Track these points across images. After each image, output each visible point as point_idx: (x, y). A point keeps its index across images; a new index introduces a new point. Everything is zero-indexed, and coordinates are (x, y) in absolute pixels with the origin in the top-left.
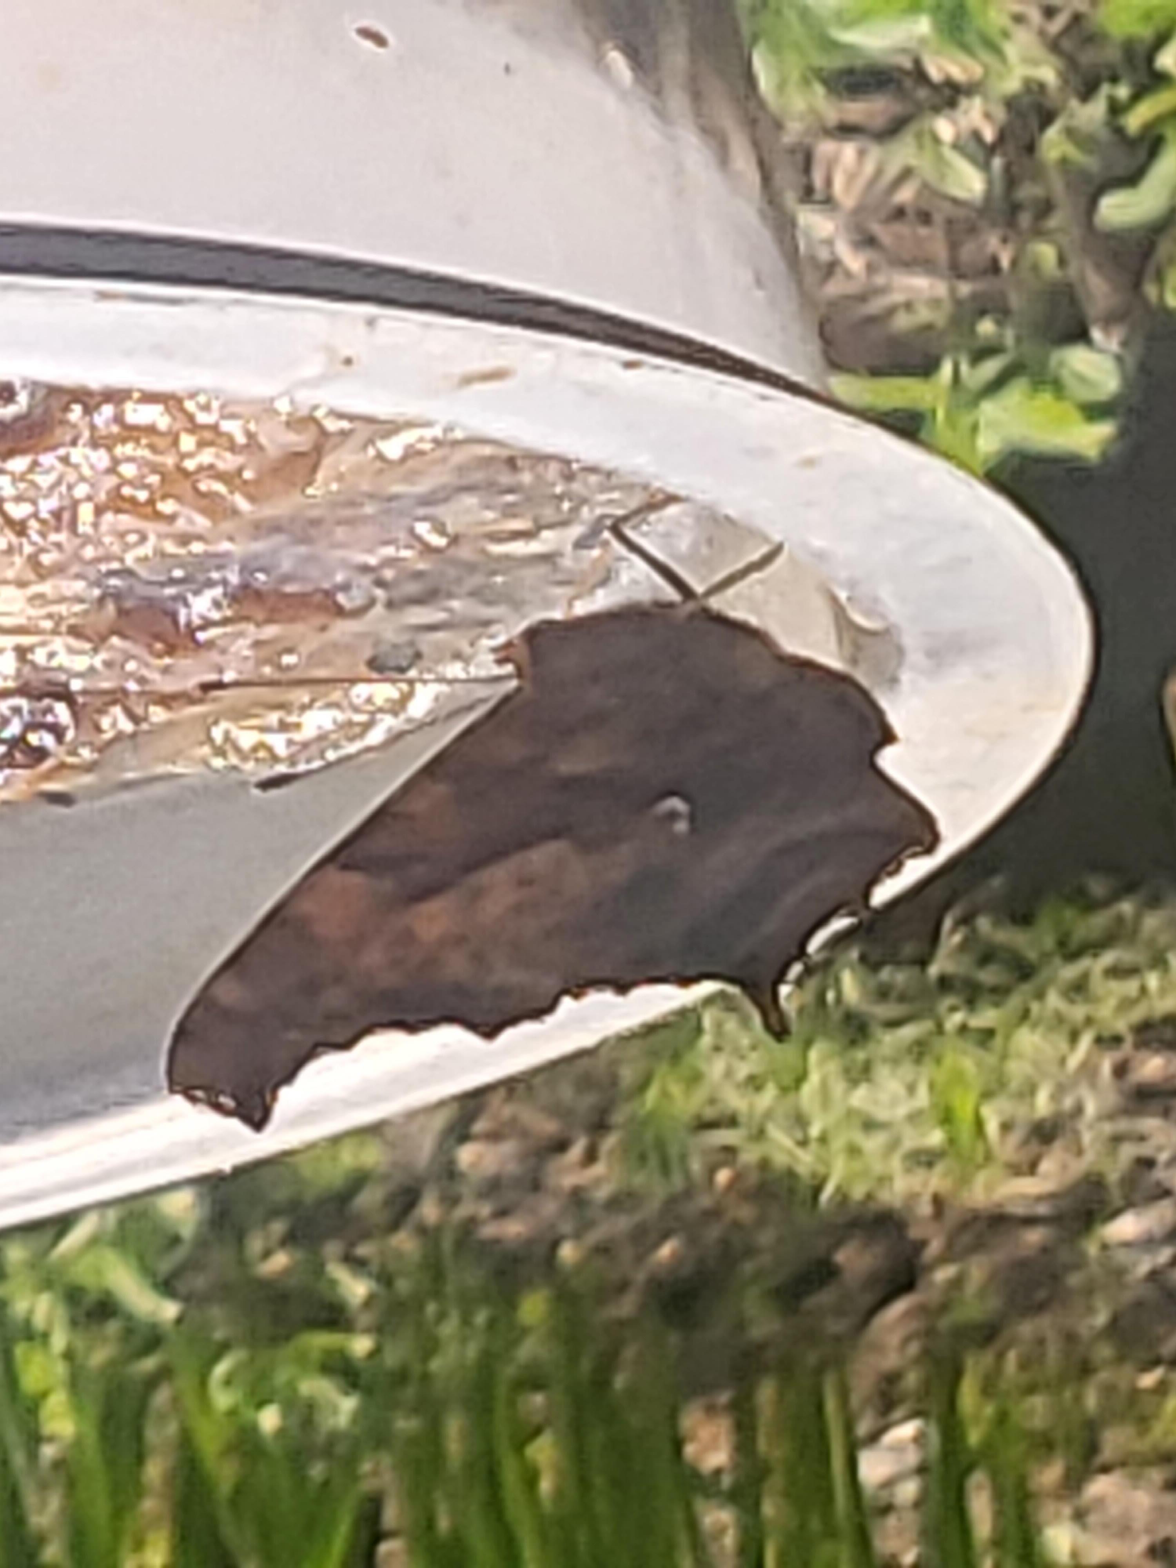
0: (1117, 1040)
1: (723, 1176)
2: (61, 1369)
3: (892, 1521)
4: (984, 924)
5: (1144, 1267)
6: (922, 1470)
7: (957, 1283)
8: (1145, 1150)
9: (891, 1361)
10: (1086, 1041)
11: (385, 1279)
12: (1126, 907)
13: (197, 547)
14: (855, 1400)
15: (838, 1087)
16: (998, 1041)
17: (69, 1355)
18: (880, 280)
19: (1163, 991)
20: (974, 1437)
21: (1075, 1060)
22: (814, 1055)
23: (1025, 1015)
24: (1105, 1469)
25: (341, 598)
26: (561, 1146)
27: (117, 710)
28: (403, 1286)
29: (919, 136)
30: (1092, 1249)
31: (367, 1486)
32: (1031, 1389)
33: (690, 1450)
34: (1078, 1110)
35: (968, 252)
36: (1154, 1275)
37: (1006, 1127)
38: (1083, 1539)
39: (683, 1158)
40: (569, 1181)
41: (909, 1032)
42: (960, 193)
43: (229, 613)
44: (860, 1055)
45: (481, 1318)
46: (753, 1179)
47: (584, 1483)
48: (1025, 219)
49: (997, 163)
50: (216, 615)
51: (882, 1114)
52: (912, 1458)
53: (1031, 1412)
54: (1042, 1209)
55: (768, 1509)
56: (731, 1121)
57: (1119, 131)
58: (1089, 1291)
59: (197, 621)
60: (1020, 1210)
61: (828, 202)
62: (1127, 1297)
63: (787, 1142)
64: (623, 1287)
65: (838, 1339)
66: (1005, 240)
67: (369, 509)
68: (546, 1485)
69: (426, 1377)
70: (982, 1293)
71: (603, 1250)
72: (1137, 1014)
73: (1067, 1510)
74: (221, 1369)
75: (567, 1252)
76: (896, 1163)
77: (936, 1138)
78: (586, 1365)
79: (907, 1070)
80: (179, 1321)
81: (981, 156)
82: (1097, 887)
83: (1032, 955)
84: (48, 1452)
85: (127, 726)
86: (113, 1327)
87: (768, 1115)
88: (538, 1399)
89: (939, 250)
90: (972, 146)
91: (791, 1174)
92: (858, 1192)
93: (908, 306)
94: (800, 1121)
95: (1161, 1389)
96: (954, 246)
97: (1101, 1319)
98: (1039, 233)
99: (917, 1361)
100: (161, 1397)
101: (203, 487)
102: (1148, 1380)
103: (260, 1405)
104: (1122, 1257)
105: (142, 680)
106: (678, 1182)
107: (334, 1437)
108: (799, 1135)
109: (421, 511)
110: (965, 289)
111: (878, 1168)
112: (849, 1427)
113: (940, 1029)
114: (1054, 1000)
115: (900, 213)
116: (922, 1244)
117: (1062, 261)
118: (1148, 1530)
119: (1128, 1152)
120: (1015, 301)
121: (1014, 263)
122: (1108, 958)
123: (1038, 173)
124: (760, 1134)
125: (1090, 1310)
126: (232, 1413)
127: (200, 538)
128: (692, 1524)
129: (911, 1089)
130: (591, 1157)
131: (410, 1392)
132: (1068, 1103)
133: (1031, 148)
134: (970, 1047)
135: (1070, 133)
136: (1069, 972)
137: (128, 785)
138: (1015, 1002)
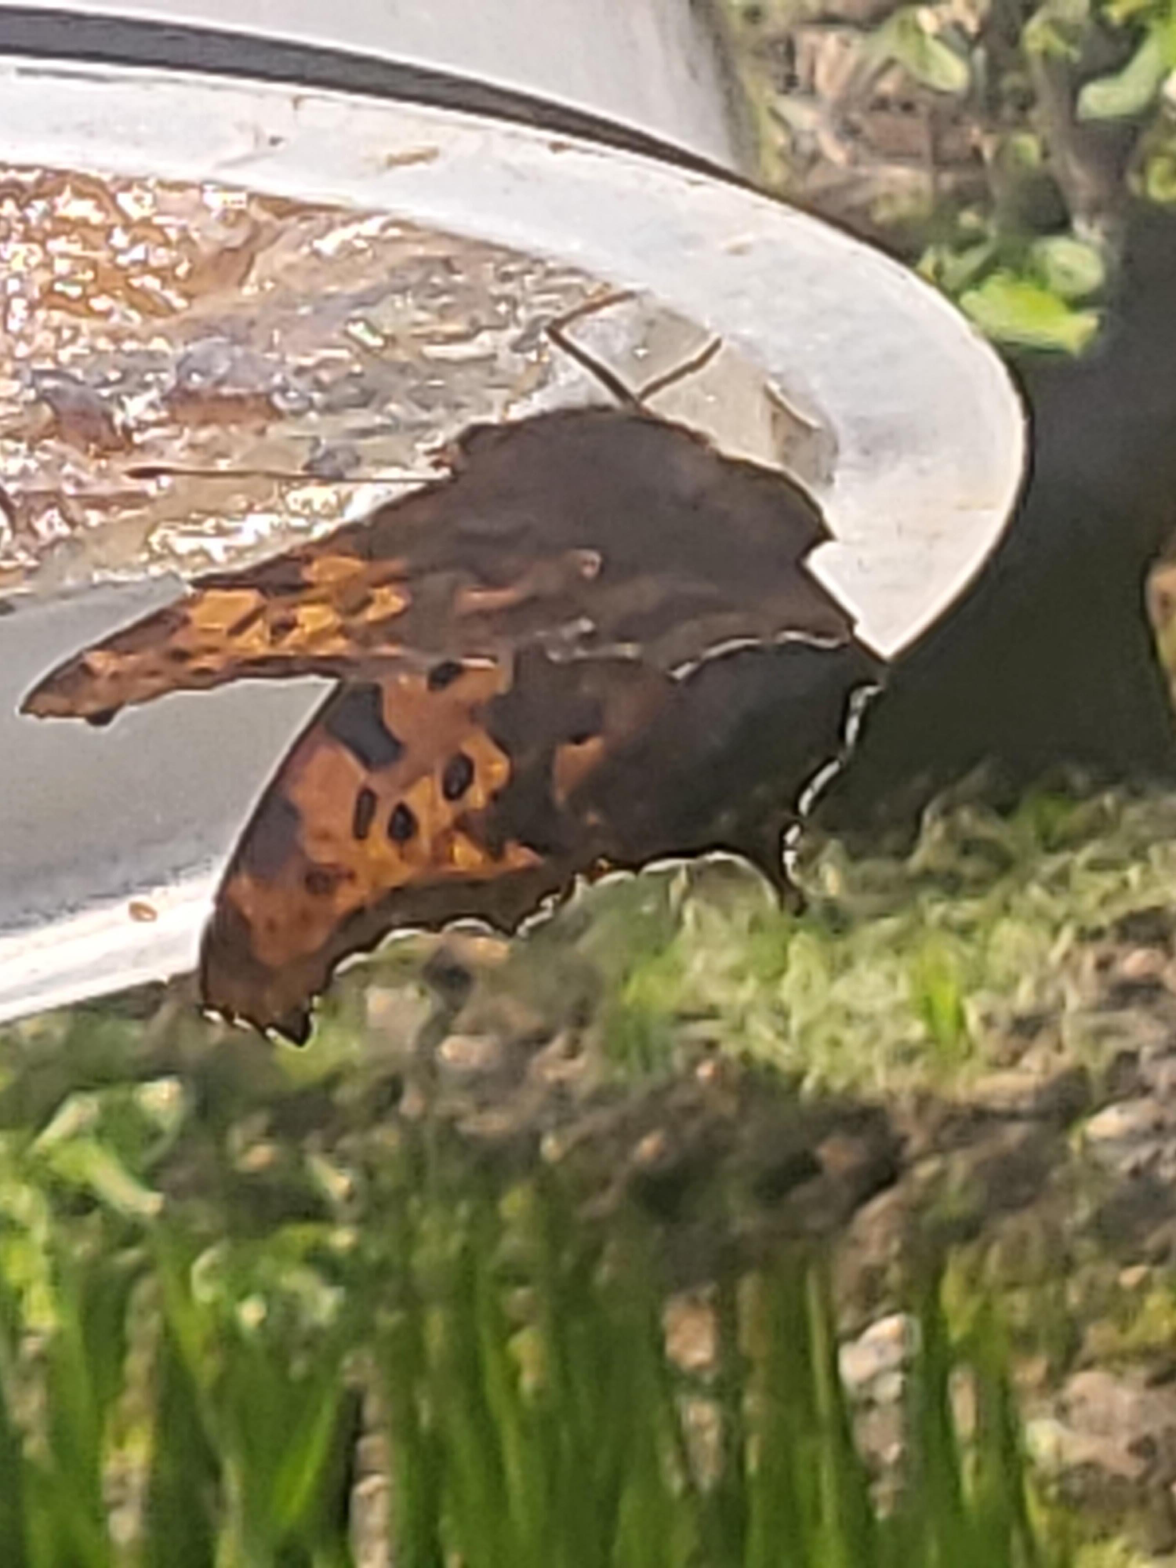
0: (1098, 934)
1: (705, 1071)
2: (42, 1263)
3: (874, 1417)
4: (965, 816)
5: (1126, 1165)
6: (905, 1367)
7: (941, 1177)
8: (1127, 1044)
9: (872, 1256)
10: (1067, 935)
11: (370, 1173)
12: (1108, 800)
13: (129, 345)
14: (838, 1296)
15: (820, 977)
16: (978, 935)
17: (50, 1249)
18: (863, 171)
19: (1146, 886)
20: (956, 1332)
21: (1055, 954)
22: (794, 948)
23: (1006, 909)
24: (1088, 1365)
25: (278, 401)
26: (542, 1039)
27: (53, 514)
28: (387, 1180)
29: (903, 24)
30: (1075, 1144)
31: (349, 1380)
32: (1012, 1286)
33: (673, 1346)
34: (1061, 1002)
35: (951, 144)
36: (1136, 1172)
37: (988, 1021)
38: (1067, 1435)
39: (666, 1051)
40: (551, 1075)
41: (889, 925)
42: (944, 86)
43: (164, 414)
44: (841, 947)
45: (463, 1210)
46: (736, 1071)
47: (566, 1380)
48: (1008, 112)
49: (980, 54)
50: (151, 416)
51: (862, 1006)
52: (895, 1355)
53: (1012, 1309)
54: (1025, 1105)
55: (751, 1403)
56: (712, 1013)
57: (1101, 22)
58: (1071, 1186)
59: (132, 424)
60: (999, 1105)
61: (811, 91)
62: (1110, 1192)
63: (768, 1035)
64: (605, 1183)
65: (820, 1236)
66: (989, 131)
67: (304, 310)
68: (528, 1381)
69: (407, 1272)
70: (965, 1188)
71: (586, 1143)
72: (1120, 909)
73: (1049, 1406)
74: (203, 1262)
75: (550, 1147)
76: (877, 1055)
77: (917, 1030)
78: (568, 1259)
79: (888, 964)
80: (162, 1215)
81: (964, 46)
82: (1079, 779)
83: (1012, 847)
84: (30, 1346)
85: (64, 530)
86: (94, 1219)
87: (750, 1007)
88: (521, 1293)
89: (923, 143)
90: (954, 36)
91: (771, 1069)
92: (838, 1083)
93: (889, 198)
94: (782, 1012)
95: (1144, 1286)
96: (936, 139)
97: (1083, 1212)
98: (1022, 124)
99: (899, 1257)
100: (143, 1290)
101: (136, 282)
102: (1130, 1277)
103: (243, 1296)
104: (1105, 1153)
105: (79, 484)
106: (659, 1076)
107: (317, 1332)
108: (780, 1026)
109: (357, 313)
110: (948, 180)
111: (860, 1060)
112: (830, 1323)
113: (921, 921)
114: (1036, 892)
115: (882, 104)
116: (904, 1140)
117: (1045, 154)
118: (1131, 1426)
119: (1112, 1046)
120: (997, 191)
121: (999, 153)
122: (1090, 851)
123: (1022, 65)
124: (740, 1028)
125: (1072, 1207)
126: (215, 1305)
127: (132, 336)
128: (675, 1418)
129: (892, 979)
130: (573, 1051)
131: (391, 1287)
132: (1050, 996)
133: (1014, 39)
134: (952, 940)
135: (1056, 24)
136: (1050, 865)
137: (65, 595)
138: (996, 893)
